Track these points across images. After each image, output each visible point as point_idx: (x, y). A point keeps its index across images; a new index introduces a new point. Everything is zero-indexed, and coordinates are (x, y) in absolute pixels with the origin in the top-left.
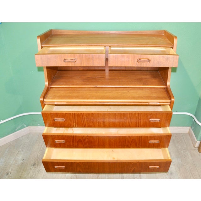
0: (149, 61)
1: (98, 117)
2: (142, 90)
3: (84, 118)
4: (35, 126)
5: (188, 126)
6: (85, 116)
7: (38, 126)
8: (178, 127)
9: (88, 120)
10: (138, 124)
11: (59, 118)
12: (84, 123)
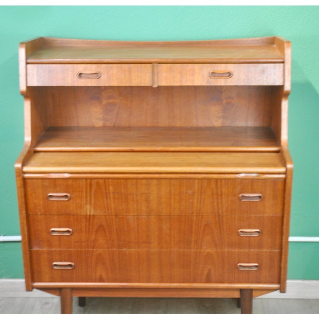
0: (230, 74)
1: (137, 188)
3: (109, 193)
6: (111, 188)
9: (116, 196)
10: (218, 207)
11: (57, 192)
12: (107, 204)
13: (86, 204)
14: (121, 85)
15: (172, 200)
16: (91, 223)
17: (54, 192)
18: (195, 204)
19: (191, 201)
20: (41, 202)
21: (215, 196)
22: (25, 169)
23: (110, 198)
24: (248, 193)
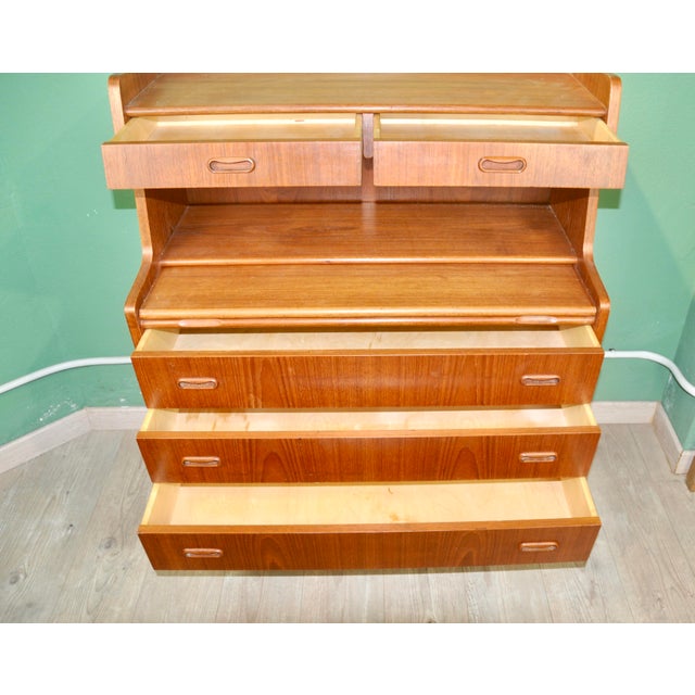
0: (521, 164)
1: (338, 369)
2: (492, 273)
3: (288, 377)
4: (107, 406)
5: (651, 400)
6: (290, 370)
7: (119, 405)
8: (617, 404)
9: (301, 381)
10: (482, 394)
11: (195, 377)
12: (286, 392)
18: (443, 391)
19: (435, 386)
20: (169, 391)
23: (290, 385)
24: (537, 373)
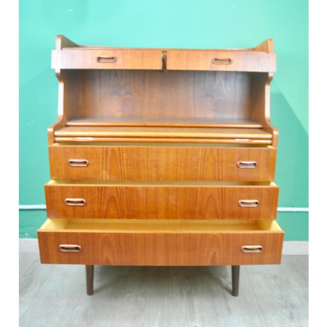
3: (123, 159)
6: (125, 155)
9: (129, 163)
10: (219, 173)
11: (78, 158)
12: (121, 170)
13: (102, 169)
14: (134, 68)
15: (179, 167)
16: (103, 194)
17: (74, 158)
18: (199, 170)
19: (195, 167)
20: (63, 168)
21: (217, 164)
22: (57, 133)
23: (123, 165)
24: (245, 160)
